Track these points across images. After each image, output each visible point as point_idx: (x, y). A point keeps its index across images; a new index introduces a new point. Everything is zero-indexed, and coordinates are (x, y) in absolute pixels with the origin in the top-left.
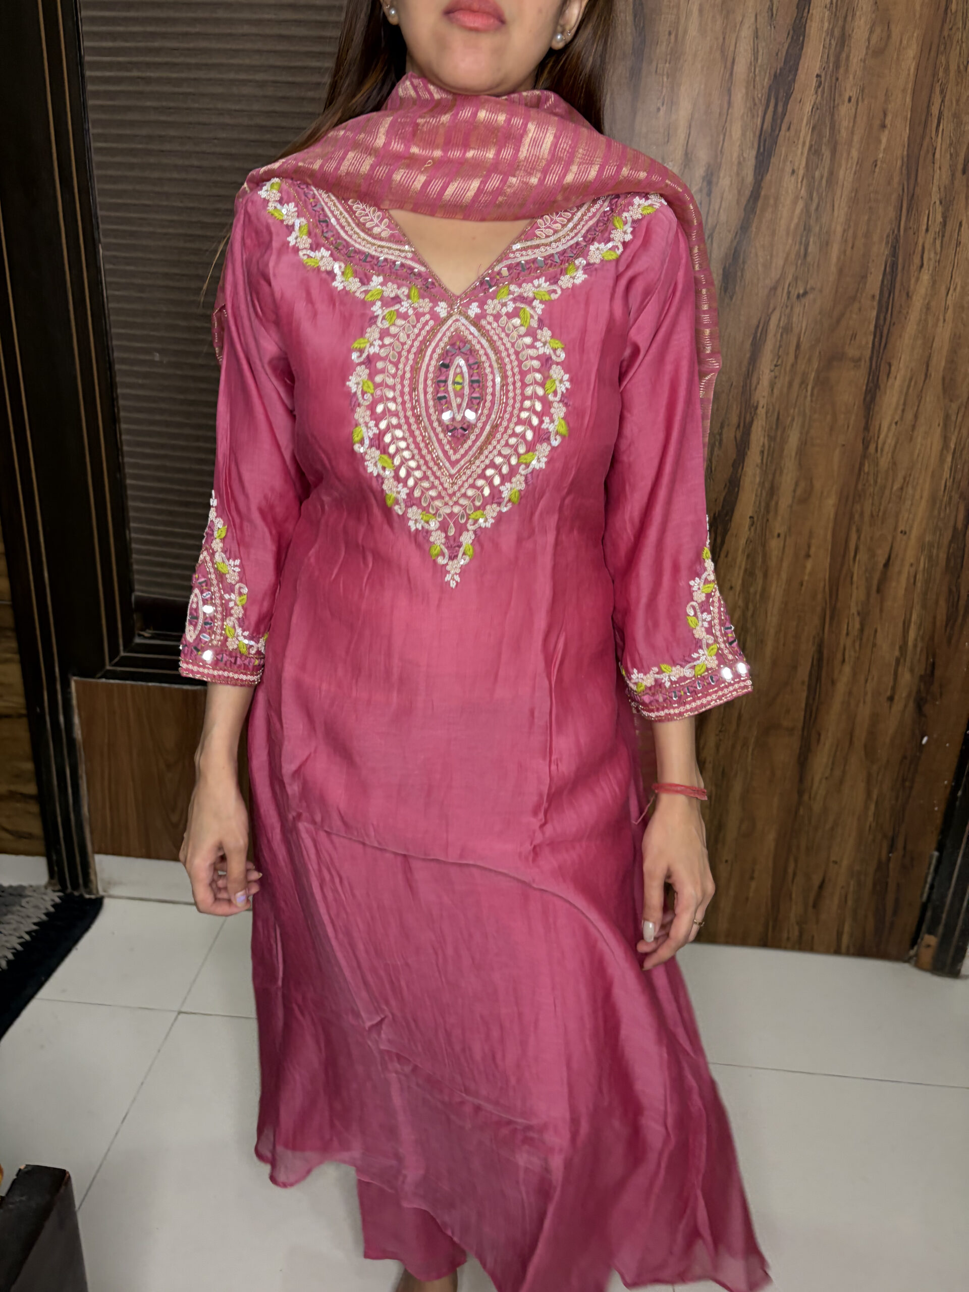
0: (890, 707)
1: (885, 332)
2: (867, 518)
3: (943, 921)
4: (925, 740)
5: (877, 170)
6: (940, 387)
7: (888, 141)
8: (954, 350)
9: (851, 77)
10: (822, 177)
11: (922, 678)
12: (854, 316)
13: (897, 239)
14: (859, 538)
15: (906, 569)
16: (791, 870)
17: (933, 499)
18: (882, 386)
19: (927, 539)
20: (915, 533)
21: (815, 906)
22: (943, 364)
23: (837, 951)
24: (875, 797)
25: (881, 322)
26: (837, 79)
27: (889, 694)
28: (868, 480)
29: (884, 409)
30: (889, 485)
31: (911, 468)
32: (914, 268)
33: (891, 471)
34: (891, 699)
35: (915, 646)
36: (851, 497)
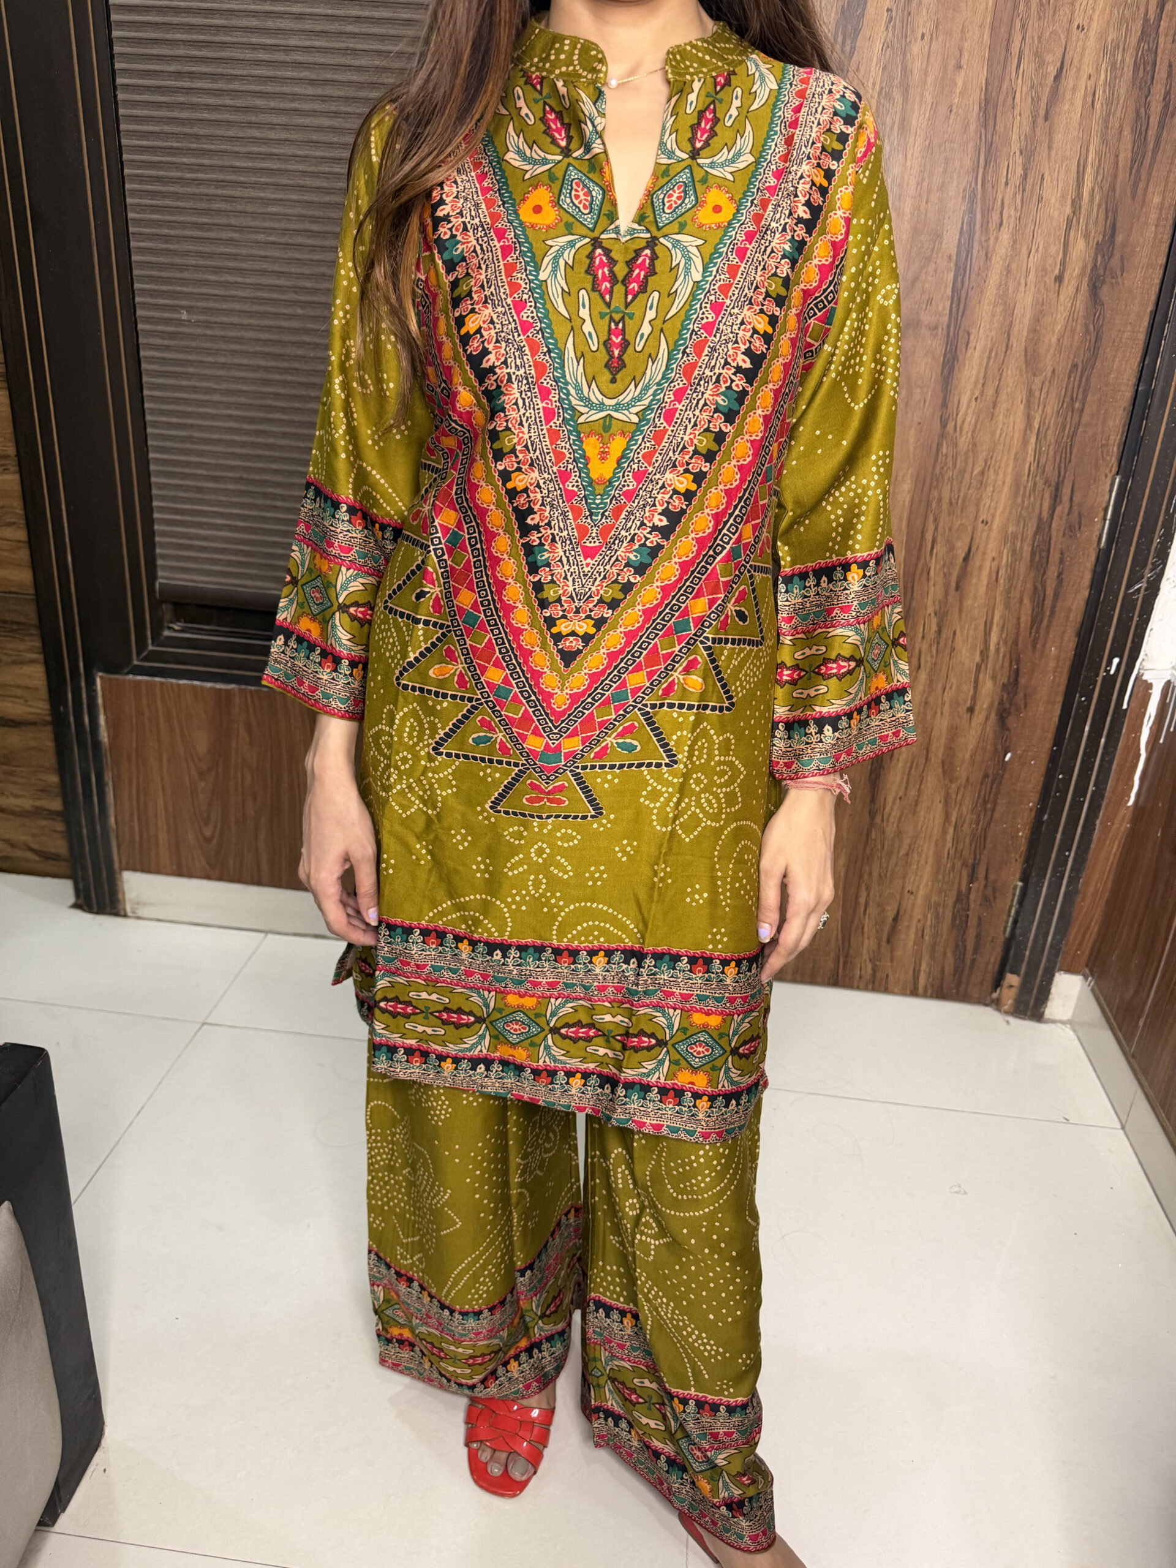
0: (970, 720)
1: (963, 296)
2: (945, 507)
3: (1026, 959)
4: (1009, 756)
5: (952, 117)
6: (1023, 358)
7: (965, 83)
8: (1037, 319)
9: (924, 11)
10: (894, 123)
11: (1005, 686)
12: (930, 278)
13: (974, 193)
14: (936, 529)
15: (987, 564)
16: (862, 900)
17: (1016, 485)
18: (961, 358)
19: (1010, 530)
20: (997, 524)
21: (888, 942)
22: (1025, 333)
23: (914, 993)
24: (954, 820)
25: (959, 284)
26: (909, 14)
27: (968, 704)
28: (946, 464)
29: (963, 383)
30: (969, 469)
31: (992, 450)
32: (993, 226)
33: (971, 454)
34: (971, 710)
35: (997, 650)
36: (928, 482)
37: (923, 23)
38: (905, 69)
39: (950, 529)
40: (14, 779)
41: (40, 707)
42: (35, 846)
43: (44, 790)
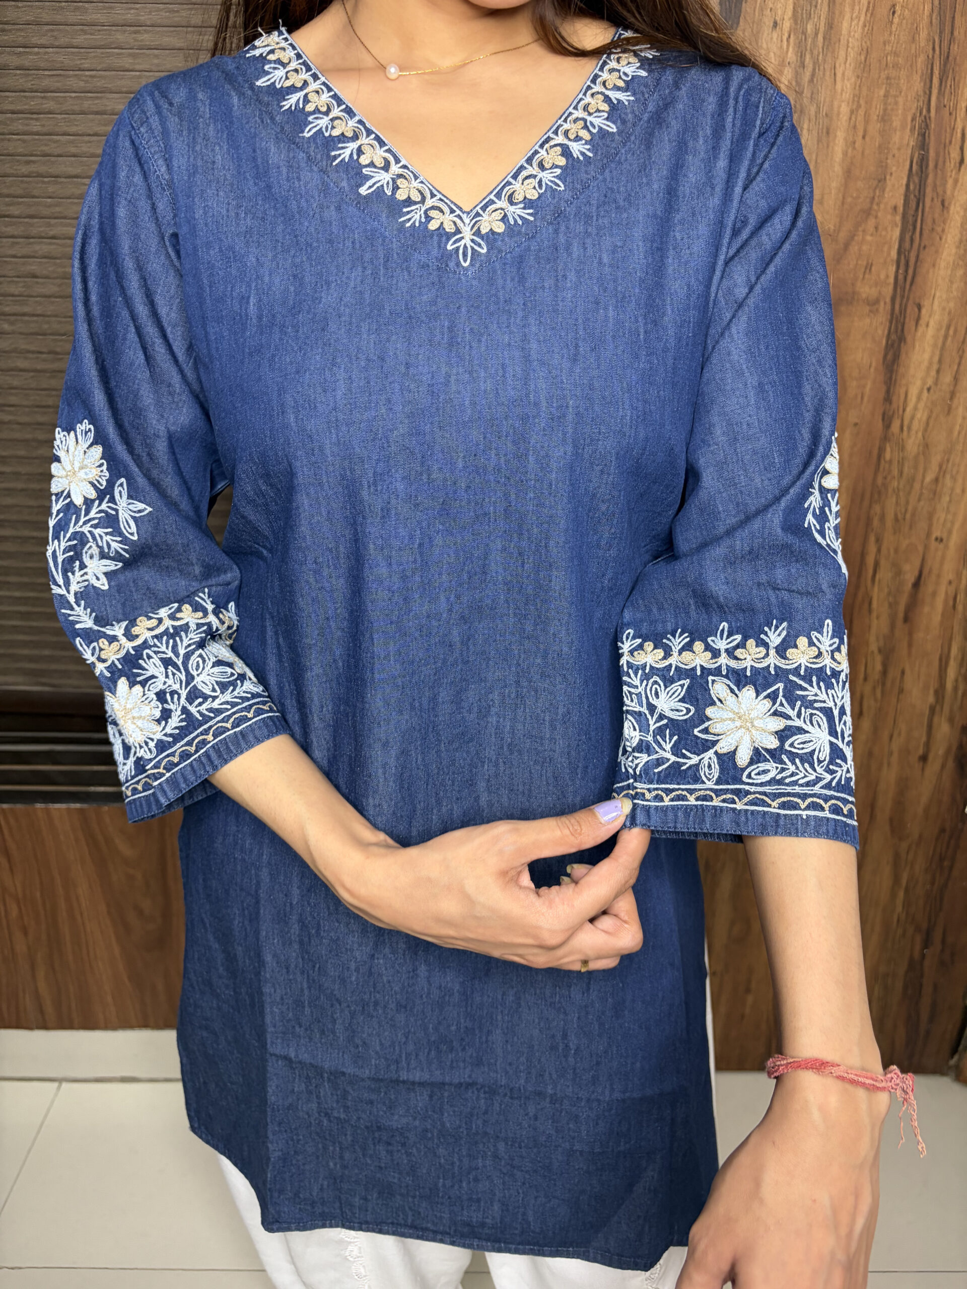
0: (923, 770)
1: (912, 260)
2: (889, 523)
5: (896, 20)
13: (926, 123)
14: (879, 551)
15: (942, 589)
18: (909, 338)
20: (954, 540)
24: (904, 882)
25: (907, 245)
27: (921, 752)
28: (890, 471)
29: (912, 371)
30: (919, 477)
31: (949, 451)
32: (951, 165)
33: (921, 457)
34: (924, 758)
35: (956, 689)
36: (868, 495)
39: (896, 551)
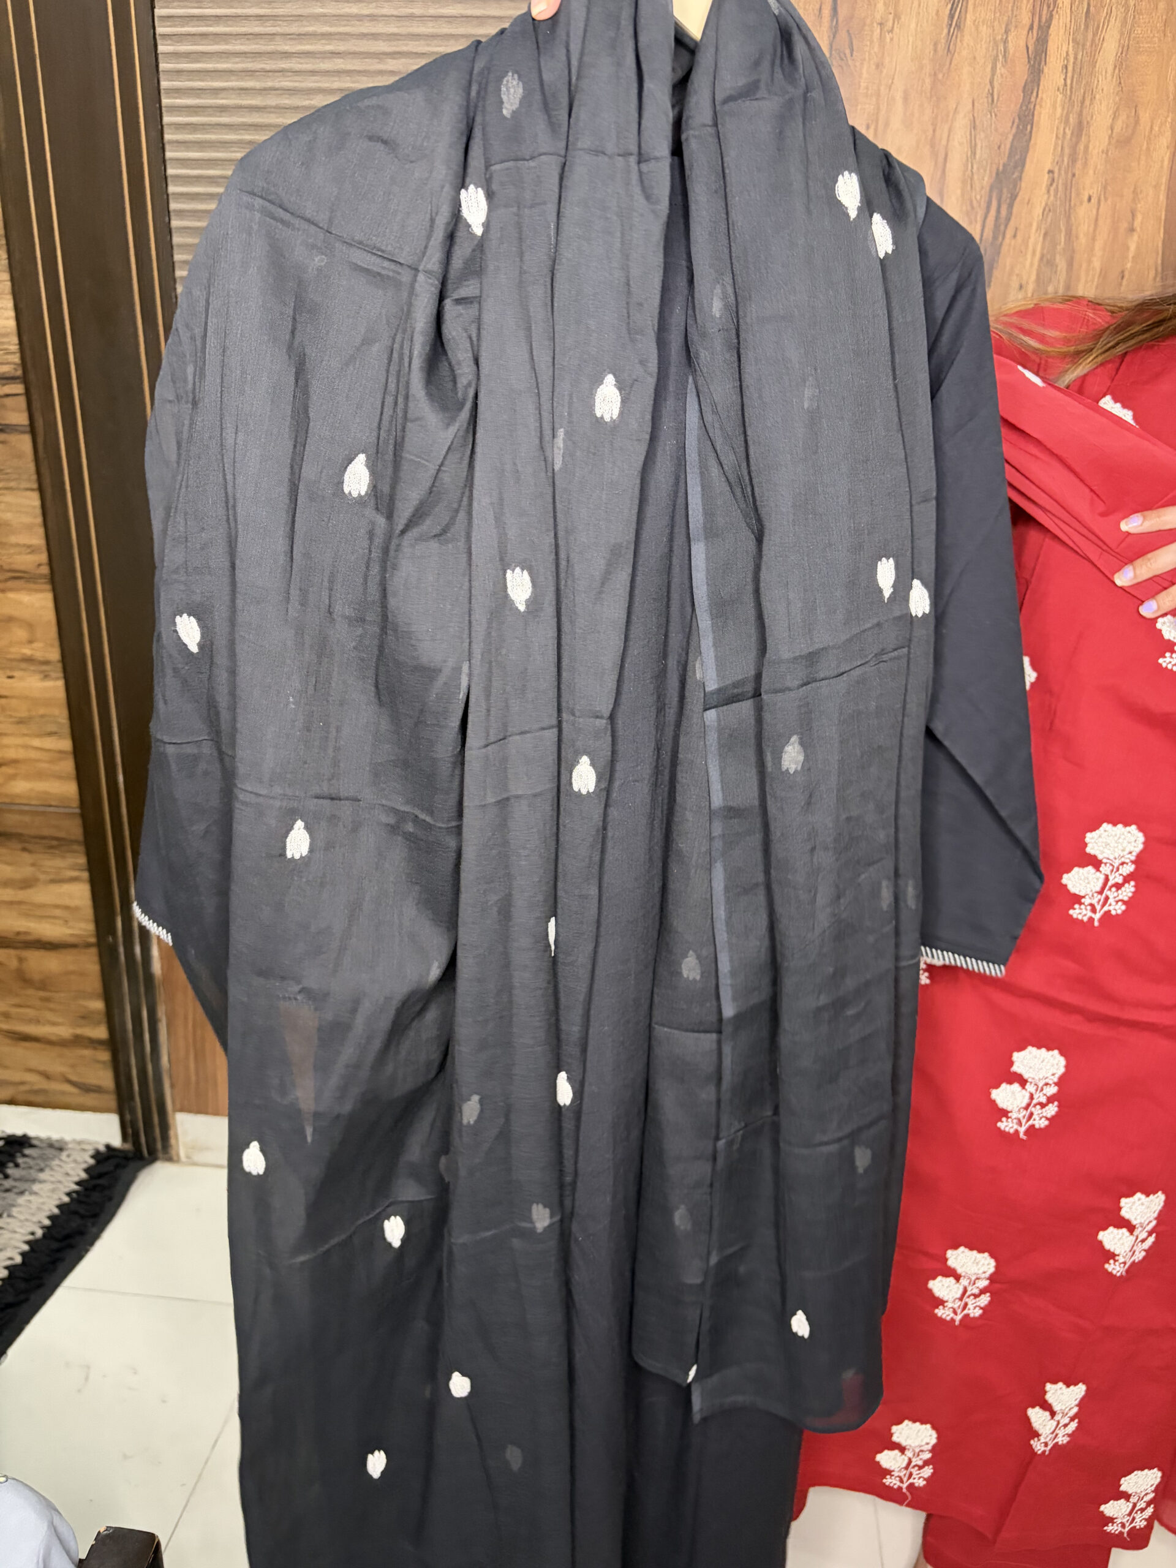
7: (1138, 248)
9: (1091, 172)
26: (1074, 175)
37: (1089, 183)
38: (1069, 233)
40: (52, 1005)
41: (84, 927)
42: (74, 1078)
43: (86, 1017)
